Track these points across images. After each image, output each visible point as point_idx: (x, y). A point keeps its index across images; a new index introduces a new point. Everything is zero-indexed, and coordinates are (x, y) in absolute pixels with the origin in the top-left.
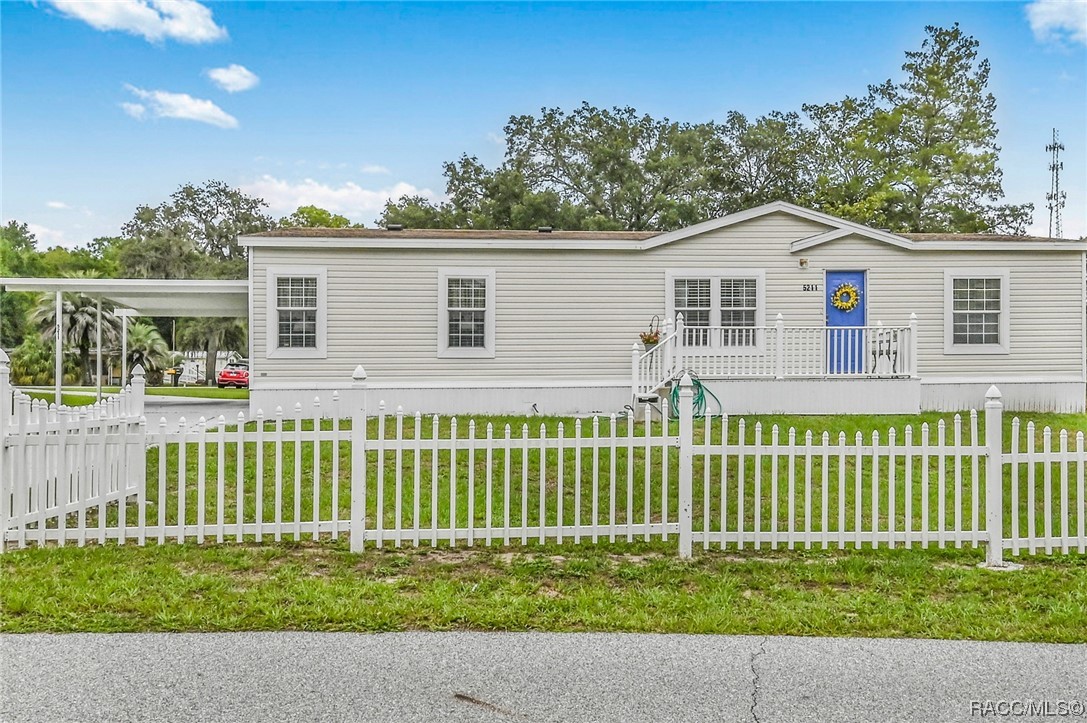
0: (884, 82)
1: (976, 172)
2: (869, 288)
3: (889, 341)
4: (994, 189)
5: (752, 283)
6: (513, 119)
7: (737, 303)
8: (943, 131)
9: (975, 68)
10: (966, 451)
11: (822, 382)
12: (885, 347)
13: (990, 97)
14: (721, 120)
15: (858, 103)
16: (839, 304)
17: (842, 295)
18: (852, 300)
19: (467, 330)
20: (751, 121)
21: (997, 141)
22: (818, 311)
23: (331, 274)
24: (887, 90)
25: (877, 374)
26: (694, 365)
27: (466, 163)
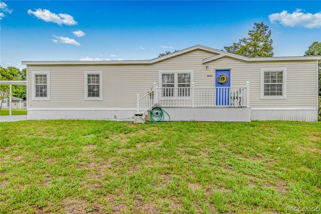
0: (244, 38)
2: (231, 75)
5: (189, 75)
7: (184, 81)
9: (267, 33)
12: (236, 95)
13: (271, 40)
15: (237, 44)
16: (220, 82)
17: (221, 78)
18: (225, 80)
22: (213, 84)
23: (51, 73)
25: (233, 106)
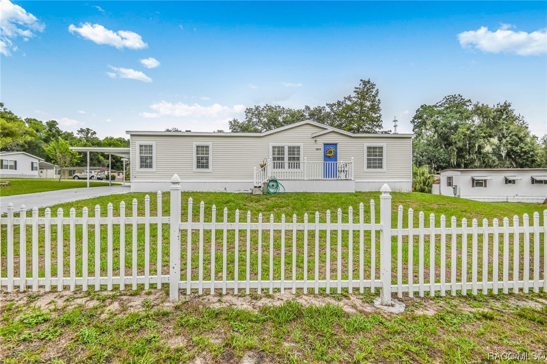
0: (348, 96)
1: (375, 121)
2: (338, 149)
3: (344, 167)
4: (380, 126)
5: (299, 147)
6: (247, 109)
7: (294, 154)
8: (365, 110)
9: (374, 92)
10: (367, 227)
11: (320, 181)
12: (343, 169)
13: (379, 100)
14: (303, 108)
15: (341, 102)
16: (328, 155)
17: (329, 152)
18: (332, 154)
19: (202, 163)
20: (312, 109)
21: (381, 112)
22: (321, 157)
23: (157, 144)
24: (349, 98)
25: (340, 178)
26: (275, 175)
27: (235, 121)
